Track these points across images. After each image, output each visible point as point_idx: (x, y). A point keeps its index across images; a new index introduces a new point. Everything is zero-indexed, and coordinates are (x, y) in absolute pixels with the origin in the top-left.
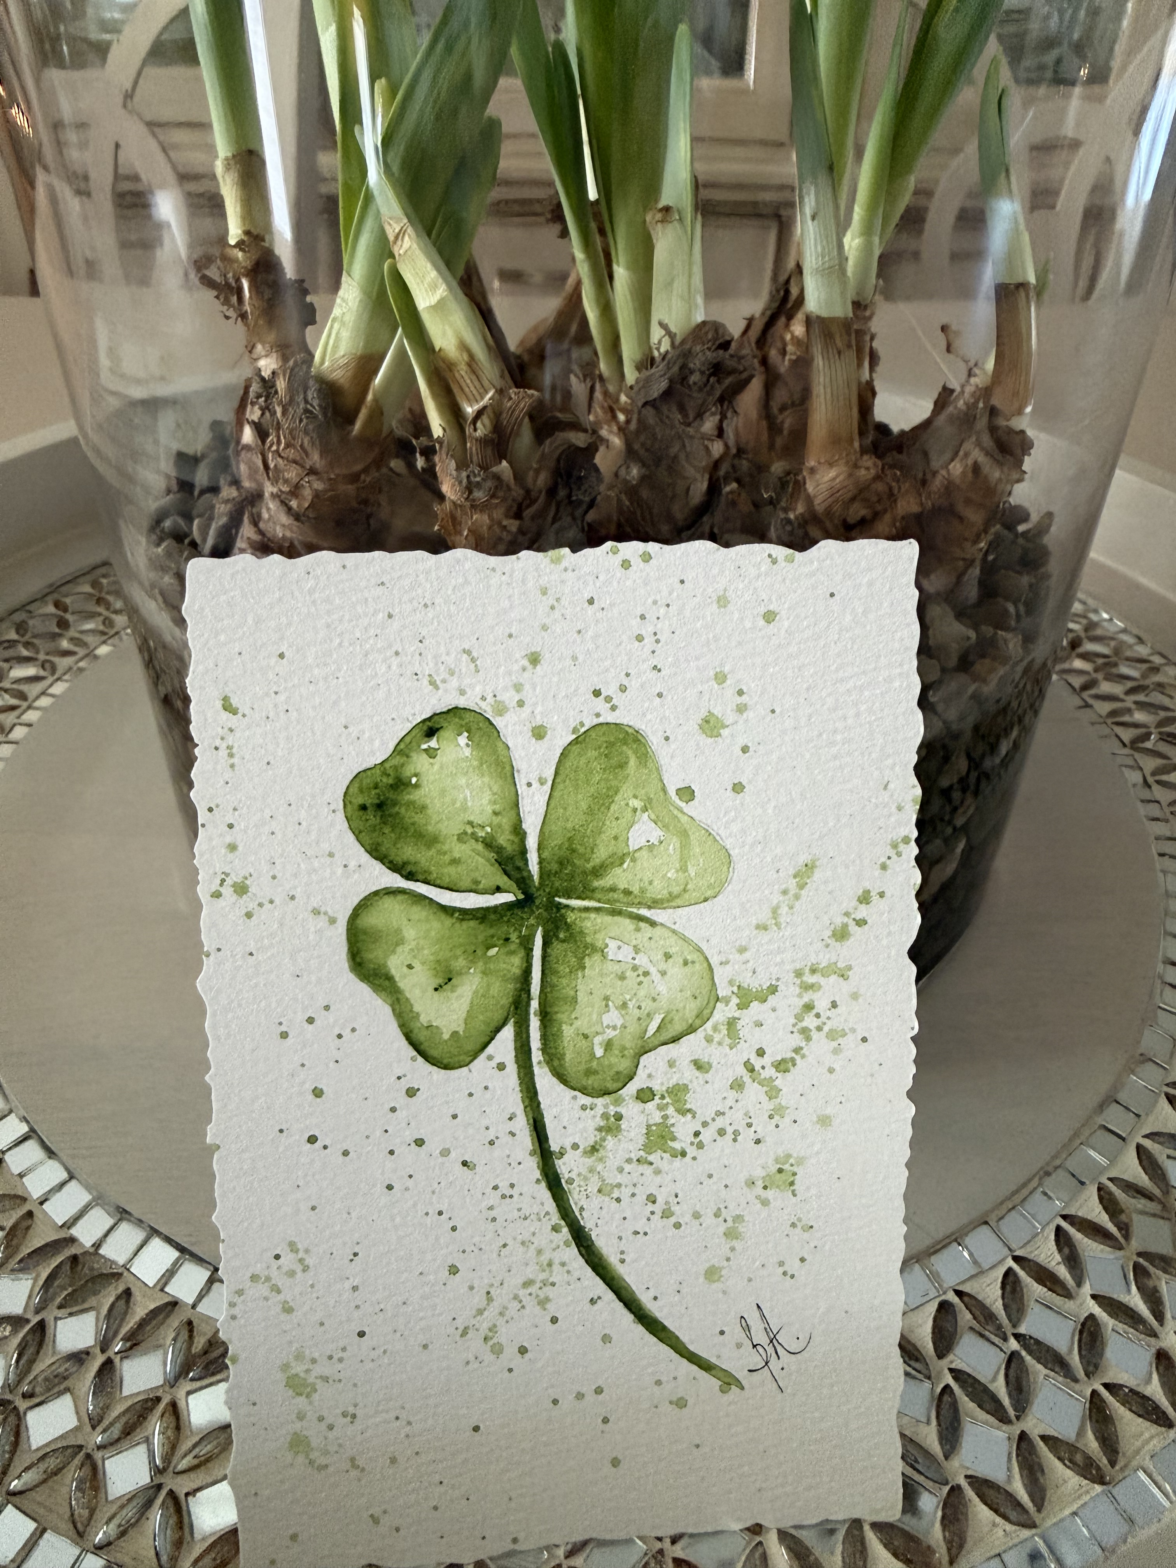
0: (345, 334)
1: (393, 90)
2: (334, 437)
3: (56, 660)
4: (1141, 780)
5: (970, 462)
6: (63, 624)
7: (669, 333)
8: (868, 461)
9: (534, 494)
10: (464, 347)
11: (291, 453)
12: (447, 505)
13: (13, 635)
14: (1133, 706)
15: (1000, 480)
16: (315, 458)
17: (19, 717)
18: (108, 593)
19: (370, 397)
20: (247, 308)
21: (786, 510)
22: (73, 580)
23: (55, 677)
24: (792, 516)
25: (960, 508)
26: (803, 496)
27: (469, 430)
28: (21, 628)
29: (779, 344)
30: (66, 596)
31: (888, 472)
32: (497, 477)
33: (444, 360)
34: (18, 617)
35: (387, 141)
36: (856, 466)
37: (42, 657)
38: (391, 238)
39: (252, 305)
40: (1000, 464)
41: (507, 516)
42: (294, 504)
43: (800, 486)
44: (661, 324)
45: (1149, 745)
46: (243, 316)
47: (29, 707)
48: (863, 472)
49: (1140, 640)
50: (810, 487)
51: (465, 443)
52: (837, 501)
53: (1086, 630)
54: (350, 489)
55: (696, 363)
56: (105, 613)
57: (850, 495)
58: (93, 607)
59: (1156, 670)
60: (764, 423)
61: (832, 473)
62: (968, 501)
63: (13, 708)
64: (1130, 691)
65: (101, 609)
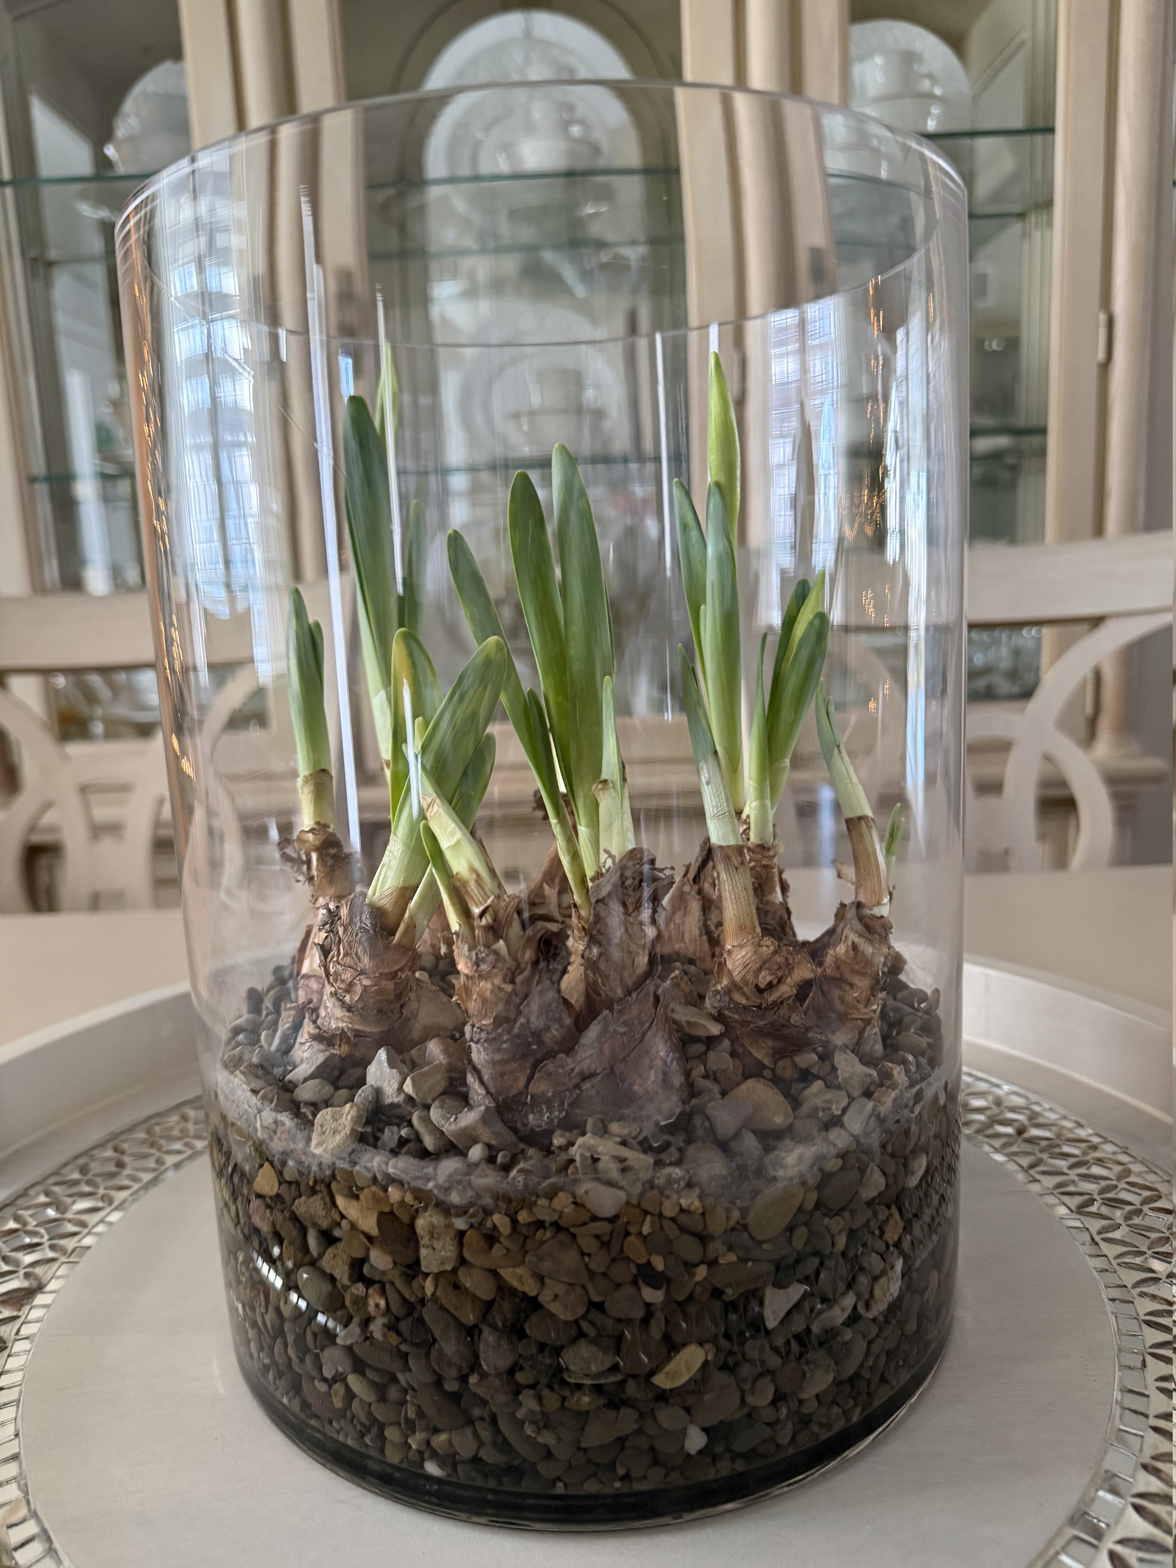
0: (391, 874)
1: (427, 723)
2: (380, 945)
3: (113, 1193)
4: (1089, 1239)
5: (850, 943)
6: (120, 1165)
7: (610, 855)
8: (767, 941)
9: (523, 966)
10: (473, 870)
11: (348, 960)
12: (462, 979)
13: (76, 1176)
14: (1076, 1178)
15: (873, 953)
16: (366, 962)
17: (79, 1241)
18: (161, 1137)
19: (407, 915)
20: (314, 872)
21: (715, 985)
22: (131, 1129)
23: (114, 1206)
24: (719, 988)
25: (847, 975)
26: (726, 972)
27: (476, 923)
28: (84, 1170)
29: (710, 880)
30: (124, 1141)
31: (784, 949)
32: (496, 953)
33: (459, 880)
34: (82, 1161)
35: (424, 749)
36: (759, 946)
37: (101, 1191)
38: (425, 807)
39: (318, 870)
40: (871, 941)
41: (504, 981)
42: (347, 999)
43: (722, 965)
44: (606, 851)
45: (1093, 1209)
46: (311, 879)
47: (89, 1233)
48: (765, 948)
49: (1080, 1125)
50: (729, 965)
51: (474, 931)
52: (748, 971)
53: (1030, 1119)
54: (390, 985)
55: (628, 873)
56: (158, 1154)
57: (758, 965)
58: (145, 1150)
59: (1095, 1148)
60: (705, 937)
61: (743, 953)
62: (853, 972)
63: (74, 1234)
64: (1072, 1167)
65: (153, 1151)
